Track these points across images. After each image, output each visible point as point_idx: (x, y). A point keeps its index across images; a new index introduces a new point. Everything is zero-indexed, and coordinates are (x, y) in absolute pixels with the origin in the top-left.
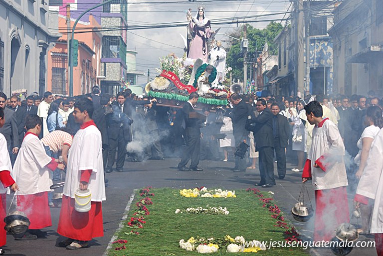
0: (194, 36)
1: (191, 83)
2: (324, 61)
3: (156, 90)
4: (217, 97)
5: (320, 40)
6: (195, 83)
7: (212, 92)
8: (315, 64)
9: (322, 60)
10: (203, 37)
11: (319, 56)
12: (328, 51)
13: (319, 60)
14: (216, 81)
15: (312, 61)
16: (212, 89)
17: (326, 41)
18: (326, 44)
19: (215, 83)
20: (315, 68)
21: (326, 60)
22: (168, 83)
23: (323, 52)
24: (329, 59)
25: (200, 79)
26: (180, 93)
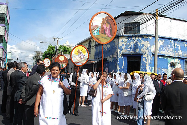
5: (136, 36)
8: (132, 51)
9: (137, 49)
11: (135, 46)
12: (142, 43)
13: (135, 49)
15: (129, 49)
17: (140, 37)
18: (140, 39)
20: (132, 54)
21: (140, 49)
23: (138, 44)
24: (142, 49)
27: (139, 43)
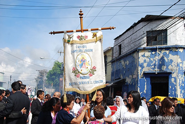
2: (165, 67)
5: (161, 49)
8: (156, 69)
9: (163, 66)
11: (160, 62)
12: (170, 58)
15: (153, 67)
17: (167, 50)
18: (167, 52)
20: (156, 73)
21: (167, 66)
23: (164, 60)
24: (170, 65)
27: (165, 58)
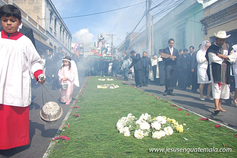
0: (100, 42)
1: (100, 53)
3: (90, 55)
4: (109, 57)
6: (102, 53)
7: (107, 55)
10: (102, 42)
14: (108, 52)
16: (107, 54)
19: (108, 53)
22: (93, 53)
25: (103, 52)
26: (97, 56)
